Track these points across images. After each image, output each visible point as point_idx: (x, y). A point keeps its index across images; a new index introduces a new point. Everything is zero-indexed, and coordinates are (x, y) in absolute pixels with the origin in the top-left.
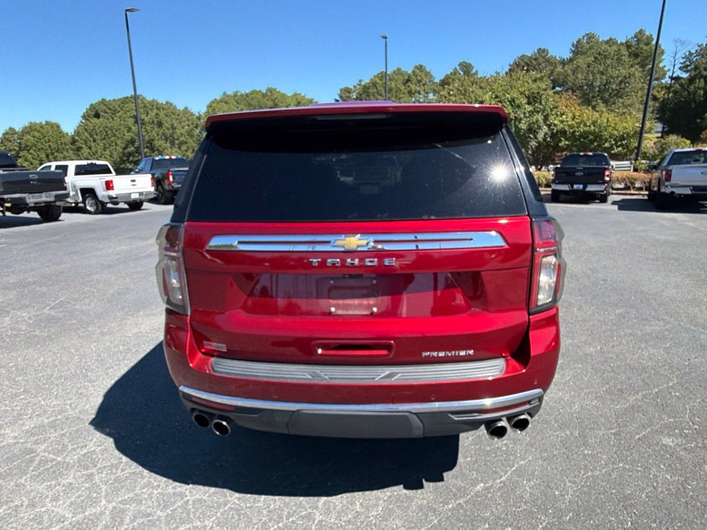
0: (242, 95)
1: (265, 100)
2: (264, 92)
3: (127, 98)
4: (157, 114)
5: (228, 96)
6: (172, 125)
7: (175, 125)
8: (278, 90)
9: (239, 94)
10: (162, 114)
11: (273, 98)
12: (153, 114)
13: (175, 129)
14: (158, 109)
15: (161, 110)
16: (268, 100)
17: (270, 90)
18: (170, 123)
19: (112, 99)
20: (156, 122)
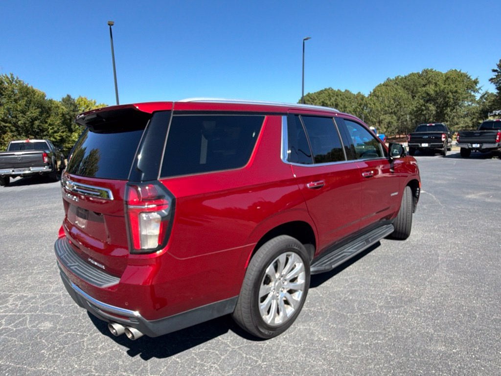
0: (402, 79)
1: (420, 80)
2: (421, 73)
3: (322, 91)
4: (336, 99)
5: (391, 80)
6: (345, 105)
7: (347, 105)
8: (434, 70)
9: (400, 78)
10: (339, 99)
11: (428, 77)
12: (333, 99)
13: (346, 108)
14: (337, 96)
15: (339, 96)
16: (422, 79)
17: (426, 71)
18: (343, 104)
19: (313, 93)
20: (334, 104)
